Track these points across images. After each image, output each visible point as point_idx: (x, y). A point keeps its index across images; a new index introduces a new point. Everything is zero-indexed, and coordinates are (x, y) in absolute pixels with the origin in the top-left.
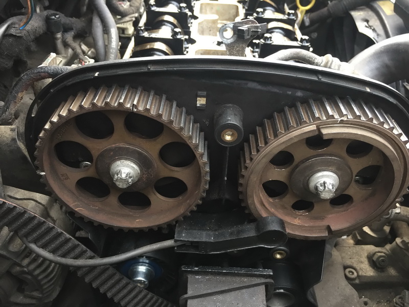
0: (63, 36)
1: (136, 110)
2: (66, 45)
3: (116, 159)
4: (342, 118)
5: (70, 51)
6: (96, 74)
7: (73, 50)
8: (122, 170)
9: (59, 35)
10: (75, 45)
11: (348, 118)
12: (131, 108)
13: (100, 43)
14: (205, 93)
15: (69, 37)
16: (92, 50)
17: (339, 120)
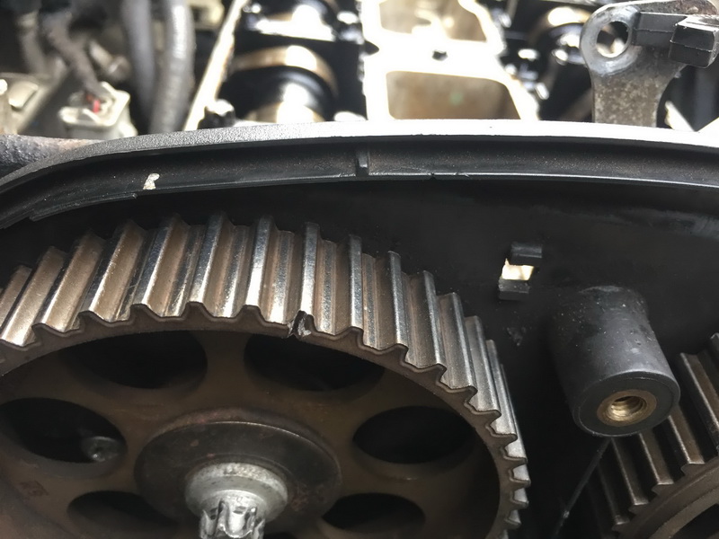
0: (40, 22)
1: (307, 333)
2: (48, 49)
3: (209, 459)
5: (59, 65)
6: (150, 183)
7: (68, 62)
8: (228, 499)
9: (29, 21)
10: (74, 48)
12: (290, 326)
13: (143, 44)
14: (539, 250)
15: (58, 25)
16: (121, 61)
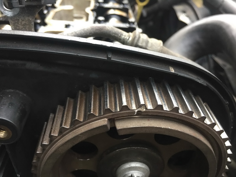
4: (140, 109)
11: (146, 108)
17: (136, 111)
